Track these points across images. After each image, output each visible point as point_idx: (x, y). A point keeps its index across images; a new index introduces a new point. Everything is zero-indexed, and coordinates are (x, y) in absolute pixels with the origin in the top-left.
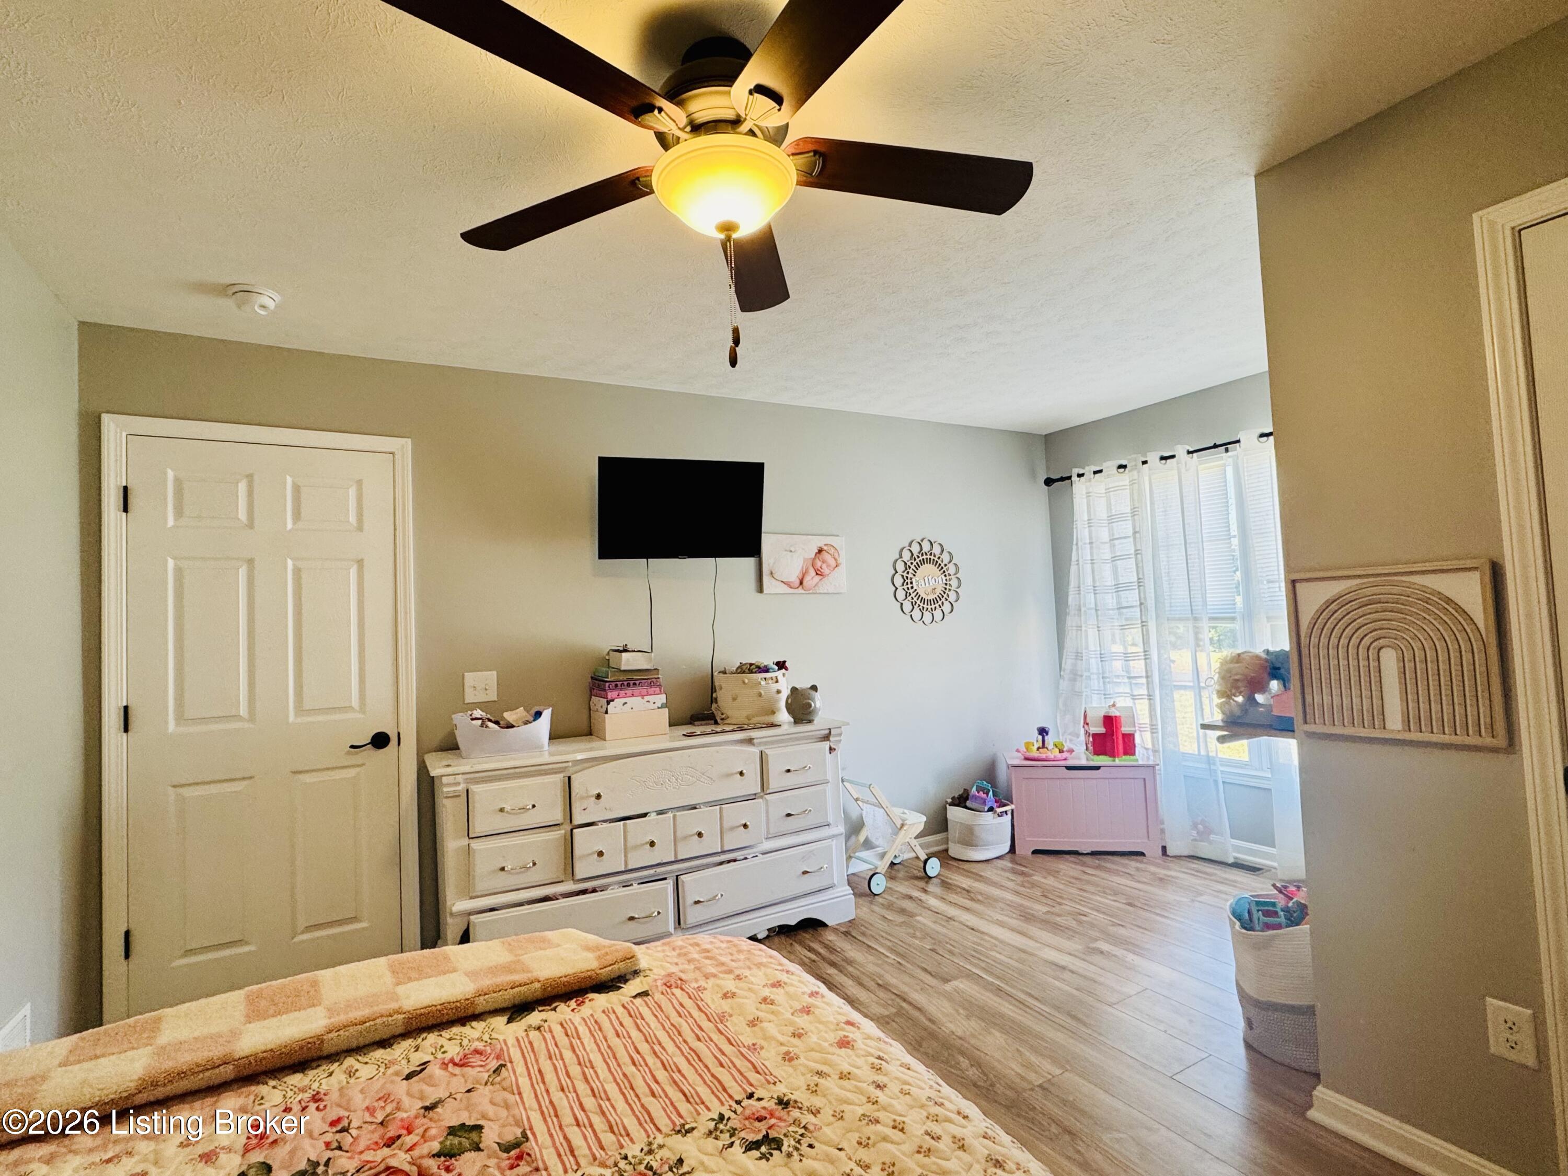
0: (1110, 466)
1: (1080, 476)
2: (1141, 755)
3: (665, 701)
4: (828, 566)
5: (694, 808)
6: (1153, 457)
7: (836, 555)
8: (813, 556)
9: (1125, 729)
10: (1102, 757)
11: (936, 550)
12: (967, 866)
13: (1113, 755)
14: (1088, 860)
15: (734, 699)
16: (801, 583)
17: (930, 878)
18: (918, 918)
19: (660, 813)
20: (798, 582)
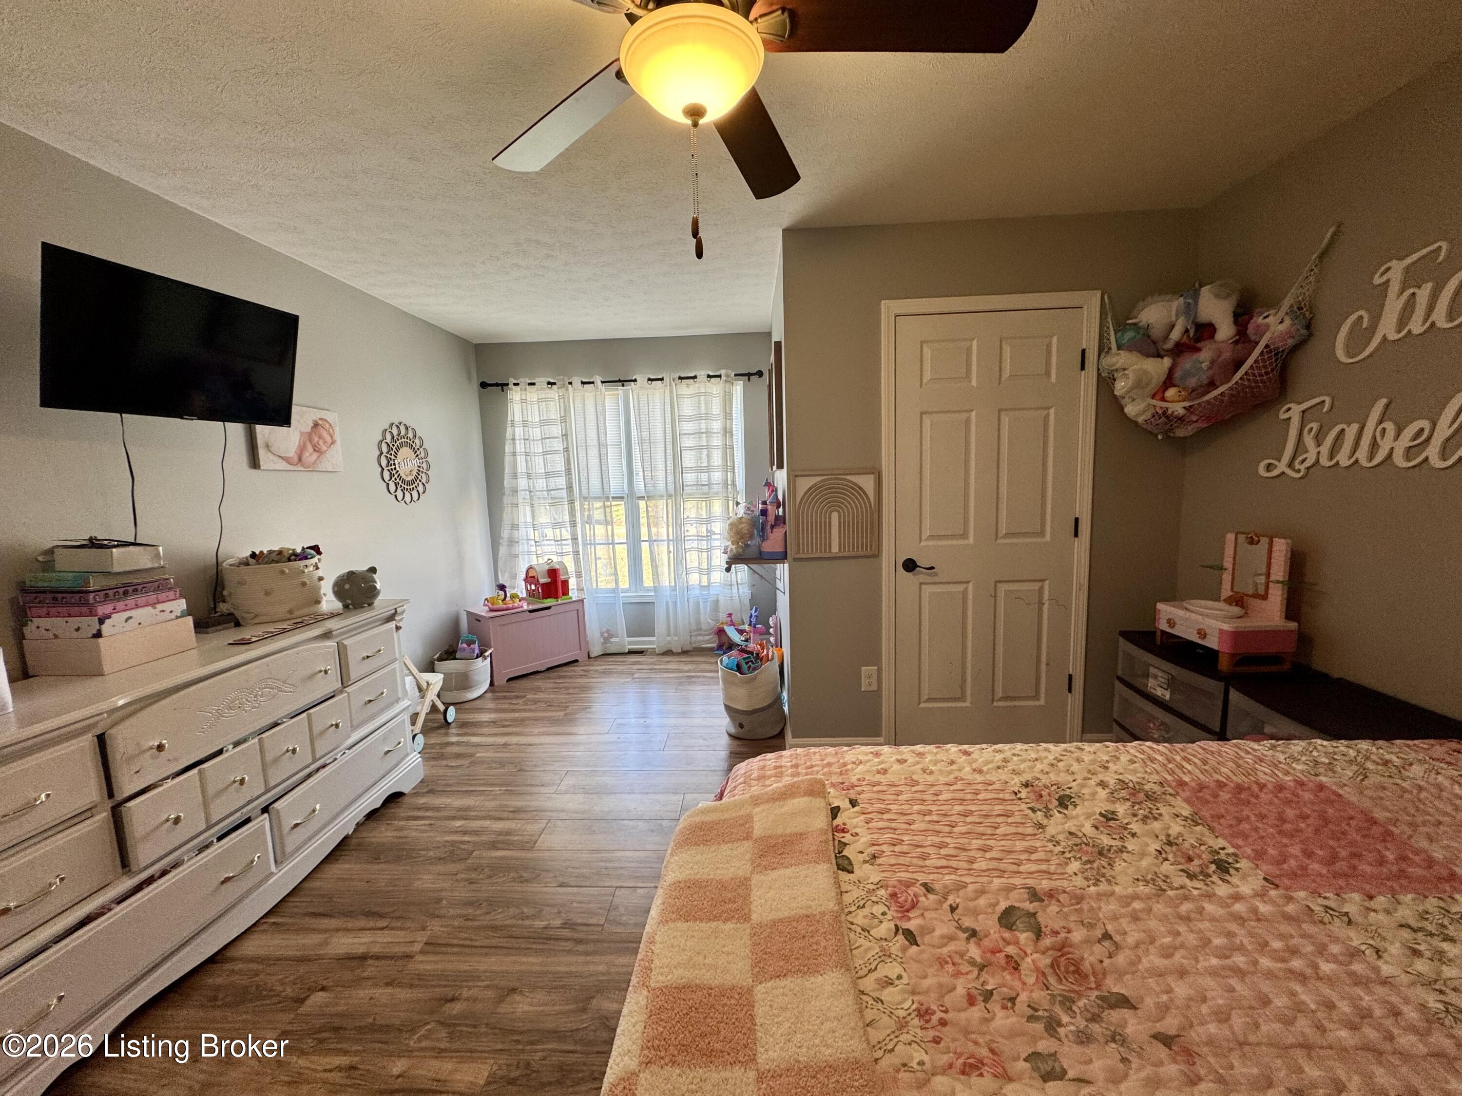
0: (541, 381)
1: (516, 384)
2: (574, 594)
3: (185, 607)
4: (325, 442)
5: (276, 725)
6: (577, 381)
7: (331, 431)
8: (309, 430)
9: (563, 577)
10: (549, 600)
11: (411, 435)
12: (467, 706)
13: (556, 597)
14: (547, 674)
15: (267, 593)
16: (300, 459)
17: (450, 724)
18: (478, 755)
19: (236, 744)
20: (296, 459)
